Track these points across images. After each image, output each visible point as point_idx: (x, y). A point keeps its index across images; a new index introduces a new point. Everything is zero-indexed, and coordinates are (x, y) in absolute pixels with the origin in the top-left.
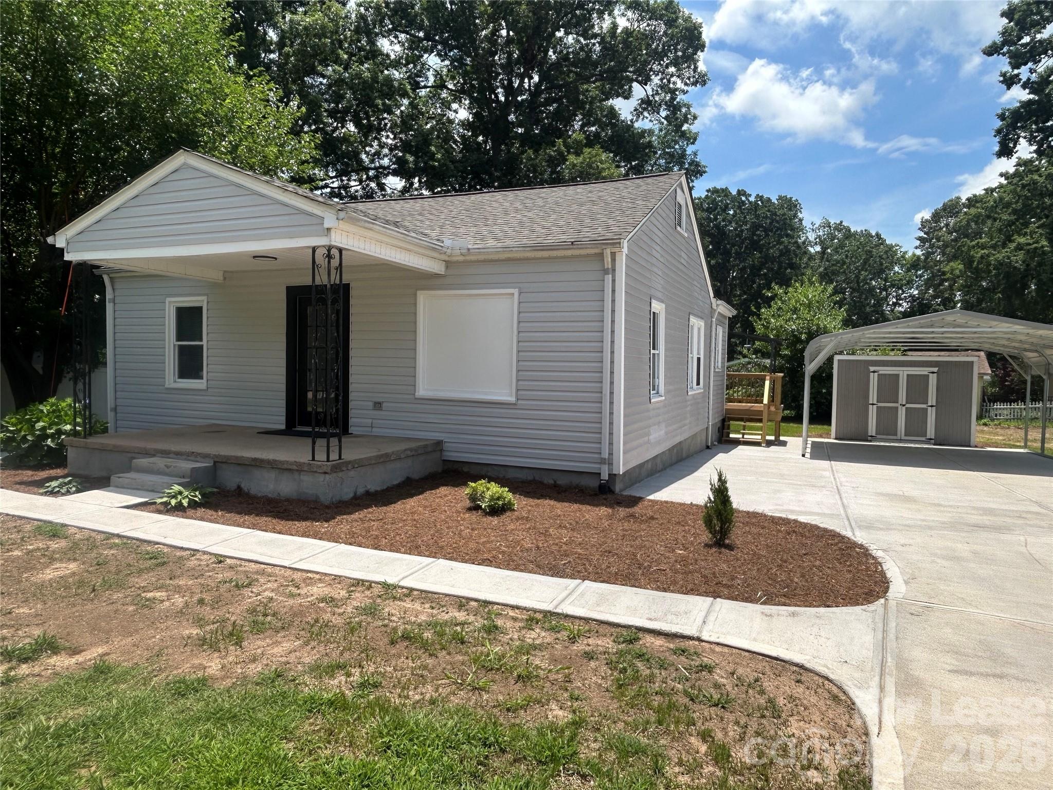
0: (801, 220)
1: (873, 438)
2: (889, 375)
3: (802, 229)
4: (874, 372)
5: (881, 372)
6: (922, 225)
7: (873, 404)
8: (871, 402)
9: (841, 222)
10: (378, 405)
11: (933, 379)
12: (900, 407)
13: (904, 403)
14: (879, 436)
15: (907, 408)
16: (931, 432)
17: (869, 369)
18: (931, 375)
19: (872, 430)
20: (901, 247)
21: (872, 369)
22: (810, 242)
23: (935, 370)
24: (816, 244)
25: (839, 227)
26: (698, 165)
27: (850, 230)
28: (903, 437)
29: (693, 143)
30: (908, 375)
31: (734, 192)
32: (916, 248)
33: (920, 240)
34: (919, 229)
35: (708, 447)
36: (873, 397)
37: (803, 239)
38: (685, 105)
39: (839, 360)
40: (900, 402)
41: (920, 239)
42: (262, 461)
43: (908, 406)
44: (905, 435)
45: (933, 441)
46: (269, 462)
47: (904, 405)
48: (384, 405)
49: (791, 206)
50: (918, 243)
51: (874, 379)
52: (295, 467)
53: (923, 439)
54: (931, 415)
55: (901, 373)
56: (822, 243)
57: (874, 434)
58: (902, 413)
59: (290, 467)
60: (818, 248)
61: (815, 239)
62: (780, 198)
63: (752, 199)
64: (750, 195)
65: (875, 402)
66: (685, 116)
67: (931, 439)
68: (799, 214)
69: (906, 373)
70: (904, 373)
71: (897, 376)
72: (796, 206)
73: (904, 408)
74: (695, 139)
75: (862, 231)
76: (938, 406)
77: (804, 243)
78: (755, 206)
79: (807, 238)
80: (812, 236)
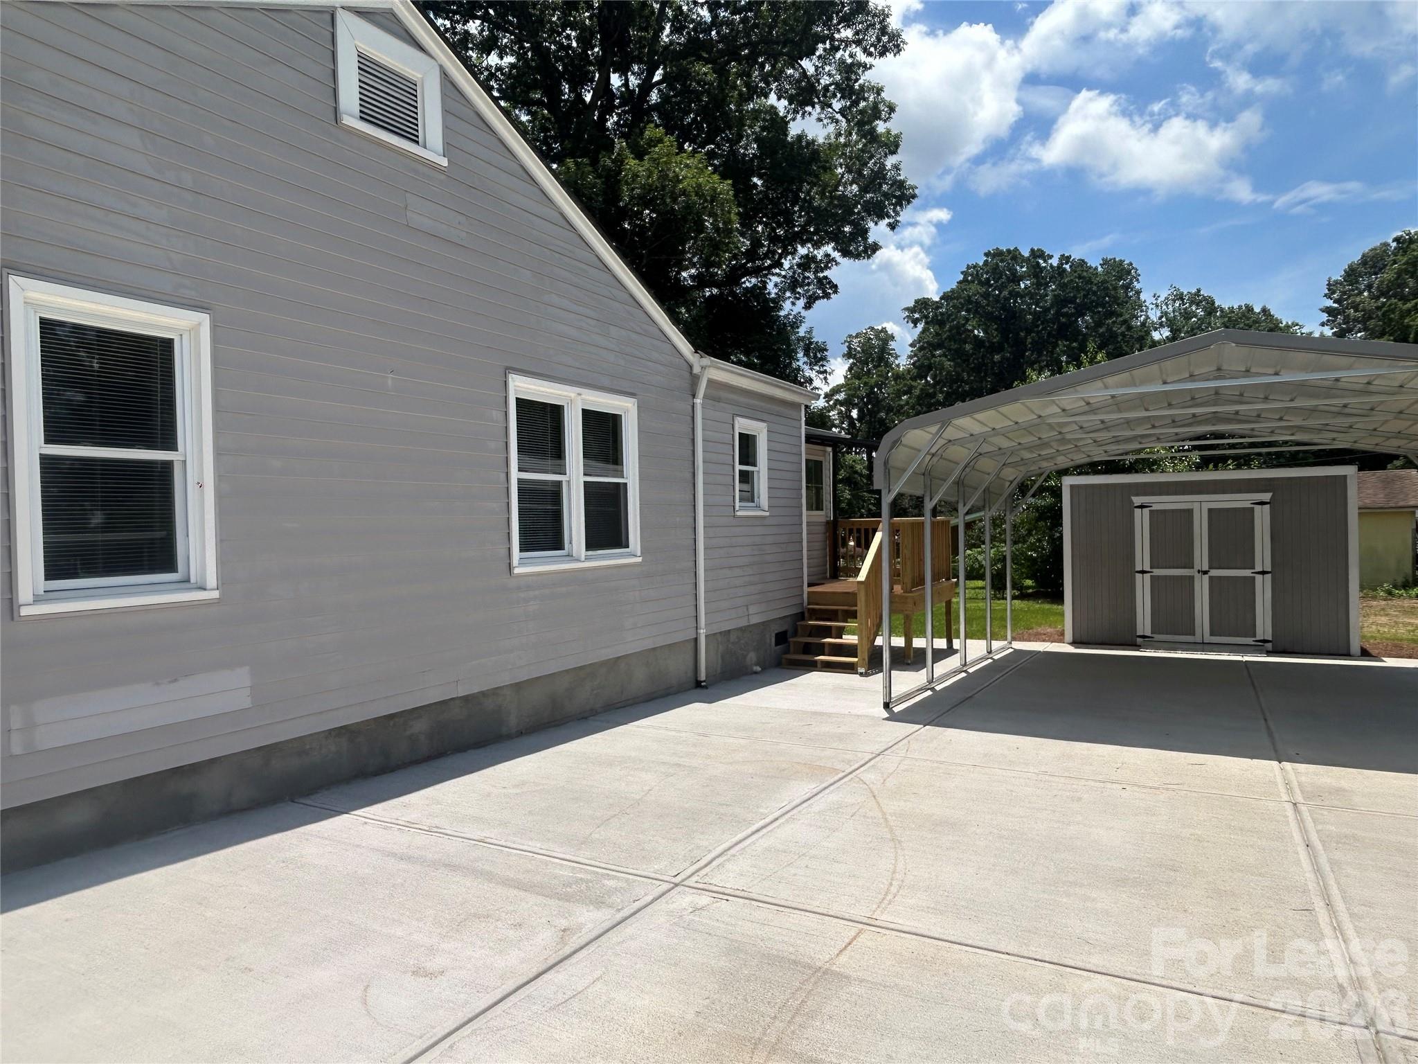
0: (1138, 293)
1: (1147, 642)
2: (1173, 511)
3: (1140, 305)
4: (1142, 507)
5: (1155, 507)
6: (1329, 290)
7: (1143, 572)
8: (1138, 568)
9: (1199, 291)
11: (1262, 517)
12: (1197, 576)
13: (1206, 568)
14: (1158, 637)
15: (1211, 578)
16: (1264, 626)
17: (1132, 502)
18: (1257, 508)
19: (1144, 623)
20: (1301, 327)
21: (1137, 500)
22: (1153, 323)
23: (1267, 497)
24: (1161, 325)
25: (1196, 298)
26: (901, 185)
27: (1213, 303)
28: (1208, 638)
29: (893, 152)
30: (1210, 510)
31: (1026, 254)
32: (1323, 324)
33: (1328, 313)
34: (1326, 295)
35: (698, 684)
36: (1143, 557)
37: (1142, 319)
38: (871, 89)
39: (1072, 486)
40: (1197, 567)
41: (1328, 311)
43: (1214, 573)
44: (1212, 634)
45: (1269, 646)
47: (1205, 573)
49: (1120, 272)
50: (1325, 317)
51: (1142, 520)
53: (1249, 641)
54: (1264, 591)
55: (1196, 507)
56: (1171, 323)
57: (1148, 633)
58: (1202, 590)
60: (1166, 333)
61: (1161, 318)
62: (1105, 262)
63: (1055, 262)
64: (1051, 257)
65: (1147, 568)
66: (876, 105)
67: (1265, 641)
68: (1135, 283)
69: (1206, 507)
70: (1200, 506)
71: (1190, 512)
72: (1129, 272)
73: (1206, 577)
74: (897, 146)
75: (1240, 307)
76: (1277, 571)
77: (1143, 324)
78: (1060, 271)
79: (1148, 317)
80: (1154, 315)
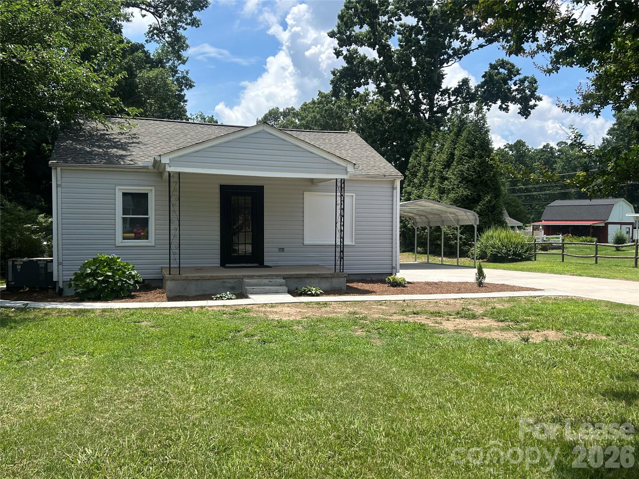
10: (282, 250)
42: (312, 275)
46: (316, 275)
48: (285, 249)
52: (330, 276)
59: (327, 276)
